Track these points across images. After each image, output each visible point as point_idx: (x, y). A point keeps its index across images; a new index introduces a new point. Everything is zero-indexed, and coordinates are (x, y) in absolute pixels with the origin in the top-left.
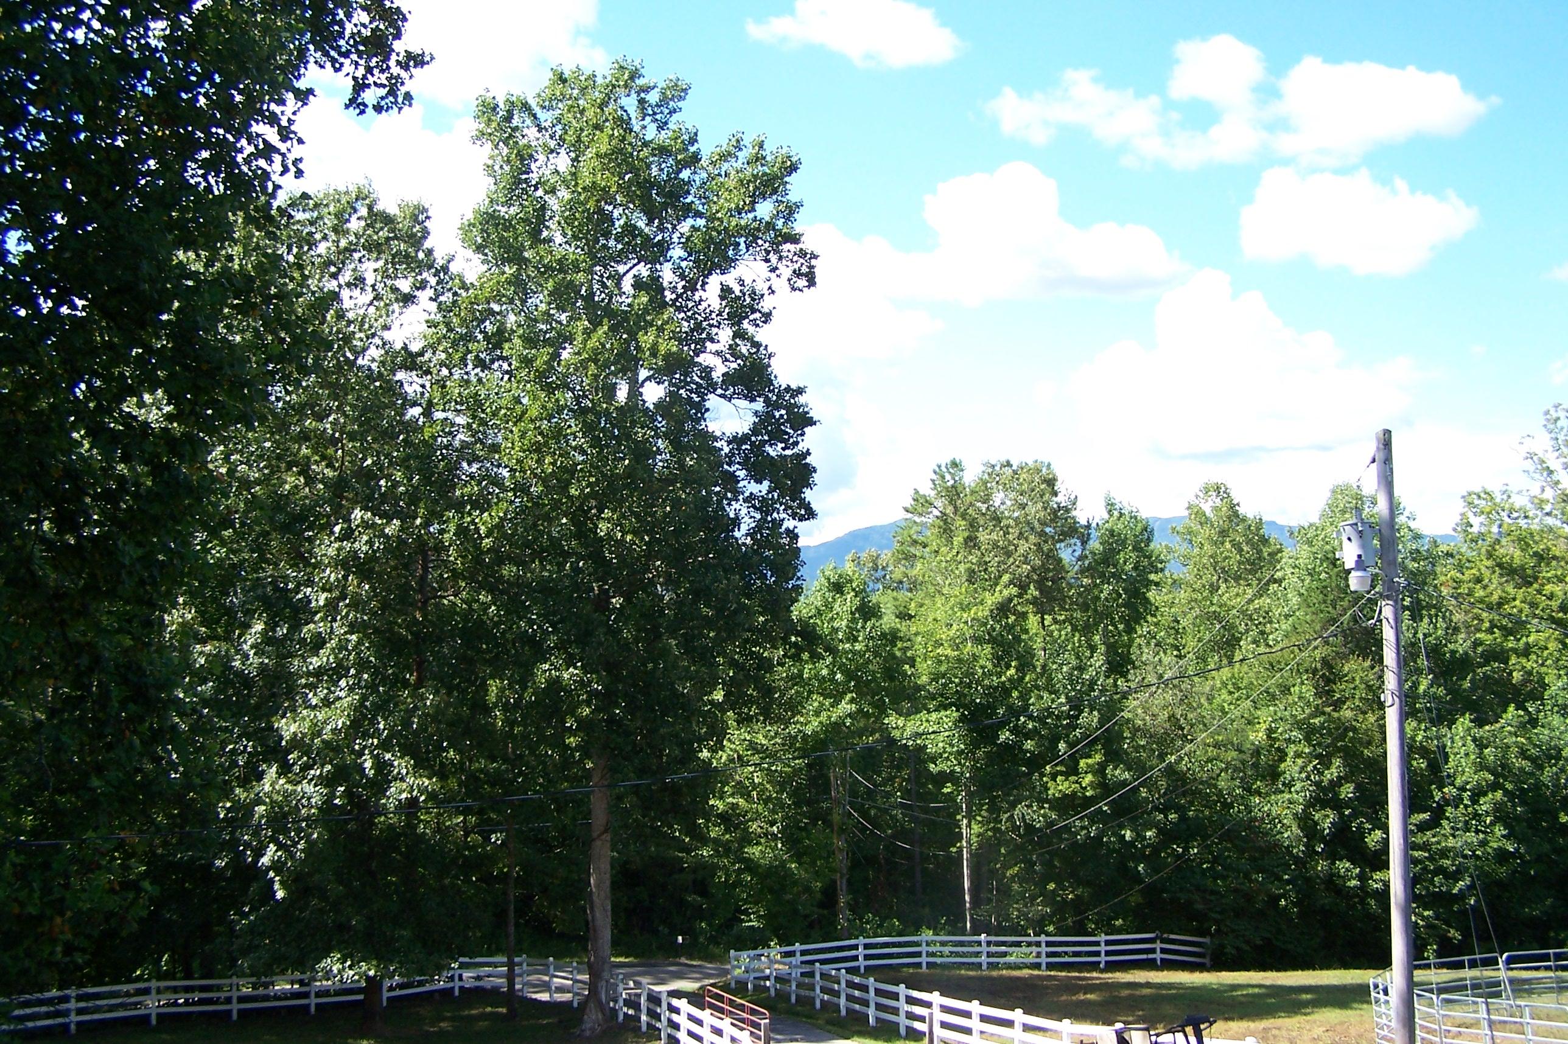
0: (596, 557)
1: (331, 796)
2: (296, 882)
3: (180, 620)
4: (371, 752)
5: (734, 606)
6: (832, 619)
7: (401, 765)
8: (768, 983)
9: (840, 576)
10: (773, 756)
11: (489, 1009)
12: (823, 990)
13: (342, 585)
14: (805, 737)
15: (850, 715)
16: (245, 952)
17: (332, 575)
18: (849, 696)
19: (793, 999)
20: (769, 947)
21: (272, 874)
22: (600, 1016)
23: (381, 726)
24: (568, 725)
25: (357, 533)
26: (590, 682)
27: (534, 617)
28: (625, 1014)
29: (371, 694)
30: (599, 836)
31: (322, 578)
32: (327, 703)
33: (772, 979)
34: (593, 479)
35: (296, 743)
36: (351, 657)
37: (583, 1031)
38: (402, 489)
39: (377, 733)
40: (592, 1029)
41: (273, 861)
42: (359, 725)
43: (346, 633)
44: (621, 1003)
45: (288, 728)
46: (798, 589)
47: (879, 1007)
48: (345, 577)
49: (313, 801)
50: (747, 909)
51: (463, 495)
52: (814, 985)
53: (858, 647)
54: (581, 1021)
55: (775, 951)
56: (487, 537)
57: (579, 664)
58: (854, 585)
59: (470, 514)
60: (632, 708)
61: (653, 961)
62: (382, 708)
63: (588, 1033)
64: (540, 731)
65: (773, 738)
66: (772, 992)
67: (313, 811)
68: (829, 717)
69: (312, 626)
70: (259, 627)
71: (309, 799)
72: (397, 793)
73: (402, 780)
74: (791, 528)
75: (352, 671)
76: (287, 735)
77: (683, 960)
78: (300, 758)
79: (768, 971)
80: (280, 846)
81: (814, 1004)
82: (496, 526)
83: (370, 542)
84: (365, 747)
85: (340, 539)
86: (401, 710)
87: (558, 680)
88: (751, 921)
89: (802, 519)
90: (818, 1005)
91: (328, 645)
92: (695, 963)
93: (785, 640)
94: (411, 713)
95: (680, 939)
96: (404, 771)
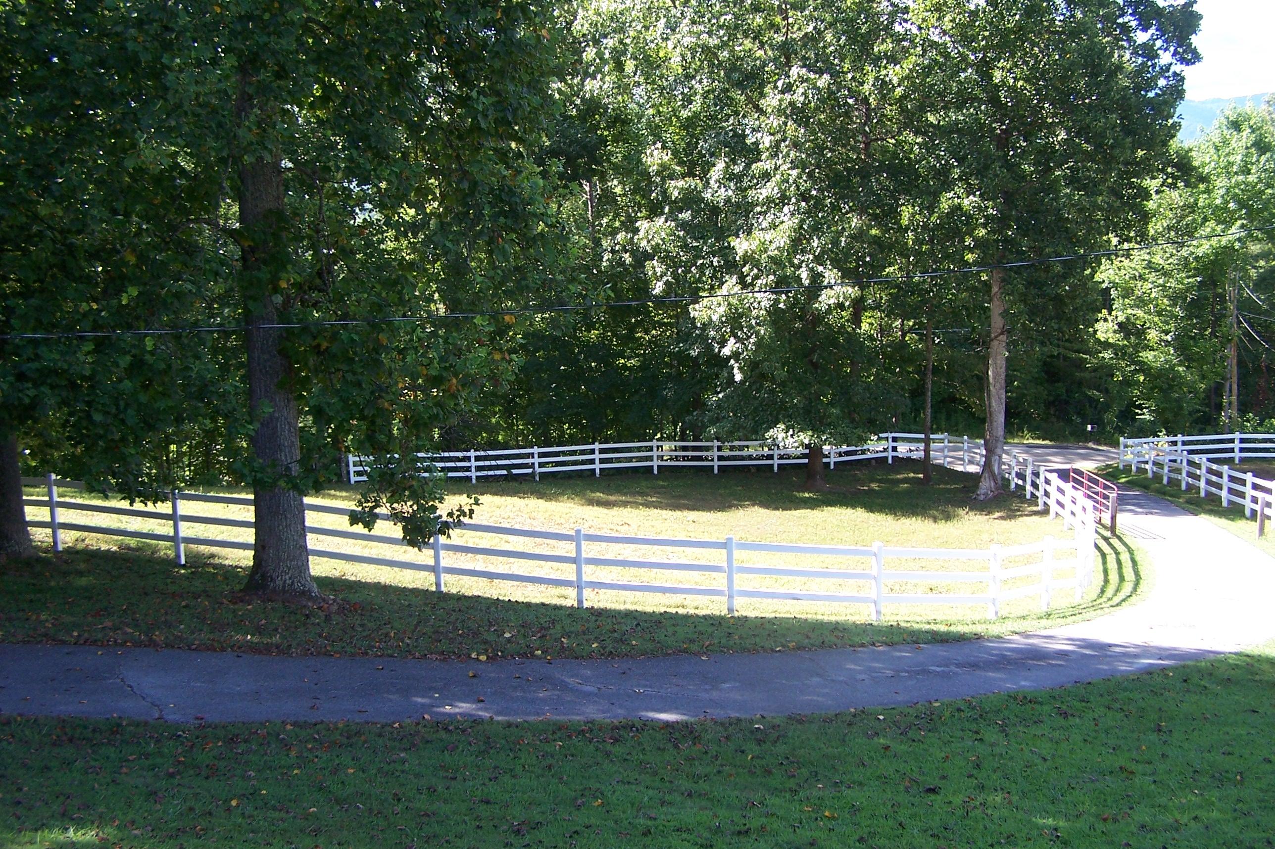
0: (994, 100)
1: (777, 301)
2: (752, 367)
3: (660, 161)
4: (807, 266)
5: (1112, 141)
6: (1228, 155)
7: (830, 275)
8: (1147, 467)
9: (1239, 115)
10: (1166, 274)
11: (912, 475)
12: (1189, 474)
13: (782, 129)
14: (1197, 258)
15: (1239, 240)
16: (714, 421)
17: (775, 122)
18: (1239, 223)
19: (1165, 481)
20: (1158, 436)
21: (732, 362)
22: (992, 484)
23: (815, 245)
24: (967, 244)
25: (795, 87)
26: (987, 207)
27: (942, 153)
28: (1016, 484)
29: (808, 218)
30: (996, 337)
31: (766, 124)
32: (773, 226)
33: (1150, 463)
34: (987, 34)
35: (747, 258)
36: (792, 189)
37: (978, 495)
38: (832, 48)
39: (812, 251)
40: (986, 494)
41: (732, 352)
42: (797, 243)
43: (789, 169)
44: (1013, 474)
45: (741, 245)
46: (1176, 126)
47: (1231, 491)
48: (785, 124)
49: (762, 304)
50: (1140, 404)
51: (880, 52)
52: (1181, 470)
53: (1252, 178)
54: (977, 486)
55: (1163, 440)
56: (899, 85)
57: (978, 193)
58: (1252, 123)
59: (886, 68)
60: (1023, 230)
61: (1065, 444)
62: (816, 229)
63: (982, 498)
64: (944, 249)
65: (1168, 259)
66: (1150, 475)
67: (762, 312)
68: (1220, 241)
69: (759, 164)
70: (720, 165)
71: (759, 303)
72: (827, 299)
73: (831, 287)
74: (1178, 72)
75: (793, 200)
76: (740, 252)
77: (1091, 445)
78: (751, 270)
79: (1147, 456)
80: (739, 340)
81: (1180, 486)
82: (907, 77)
83: (805, 94)
84: (803, 261)
85: (783, 92)
86: (832, 231)
87: (959, 207)
88: (1143, 414)
89: (1188, 63)
90: (1183, 487)
91: (773, 179)
92: (1100, 448)
93: (1163, 171)
94: (840, 233)
95: (1089, 428)
96: (833, 282)
